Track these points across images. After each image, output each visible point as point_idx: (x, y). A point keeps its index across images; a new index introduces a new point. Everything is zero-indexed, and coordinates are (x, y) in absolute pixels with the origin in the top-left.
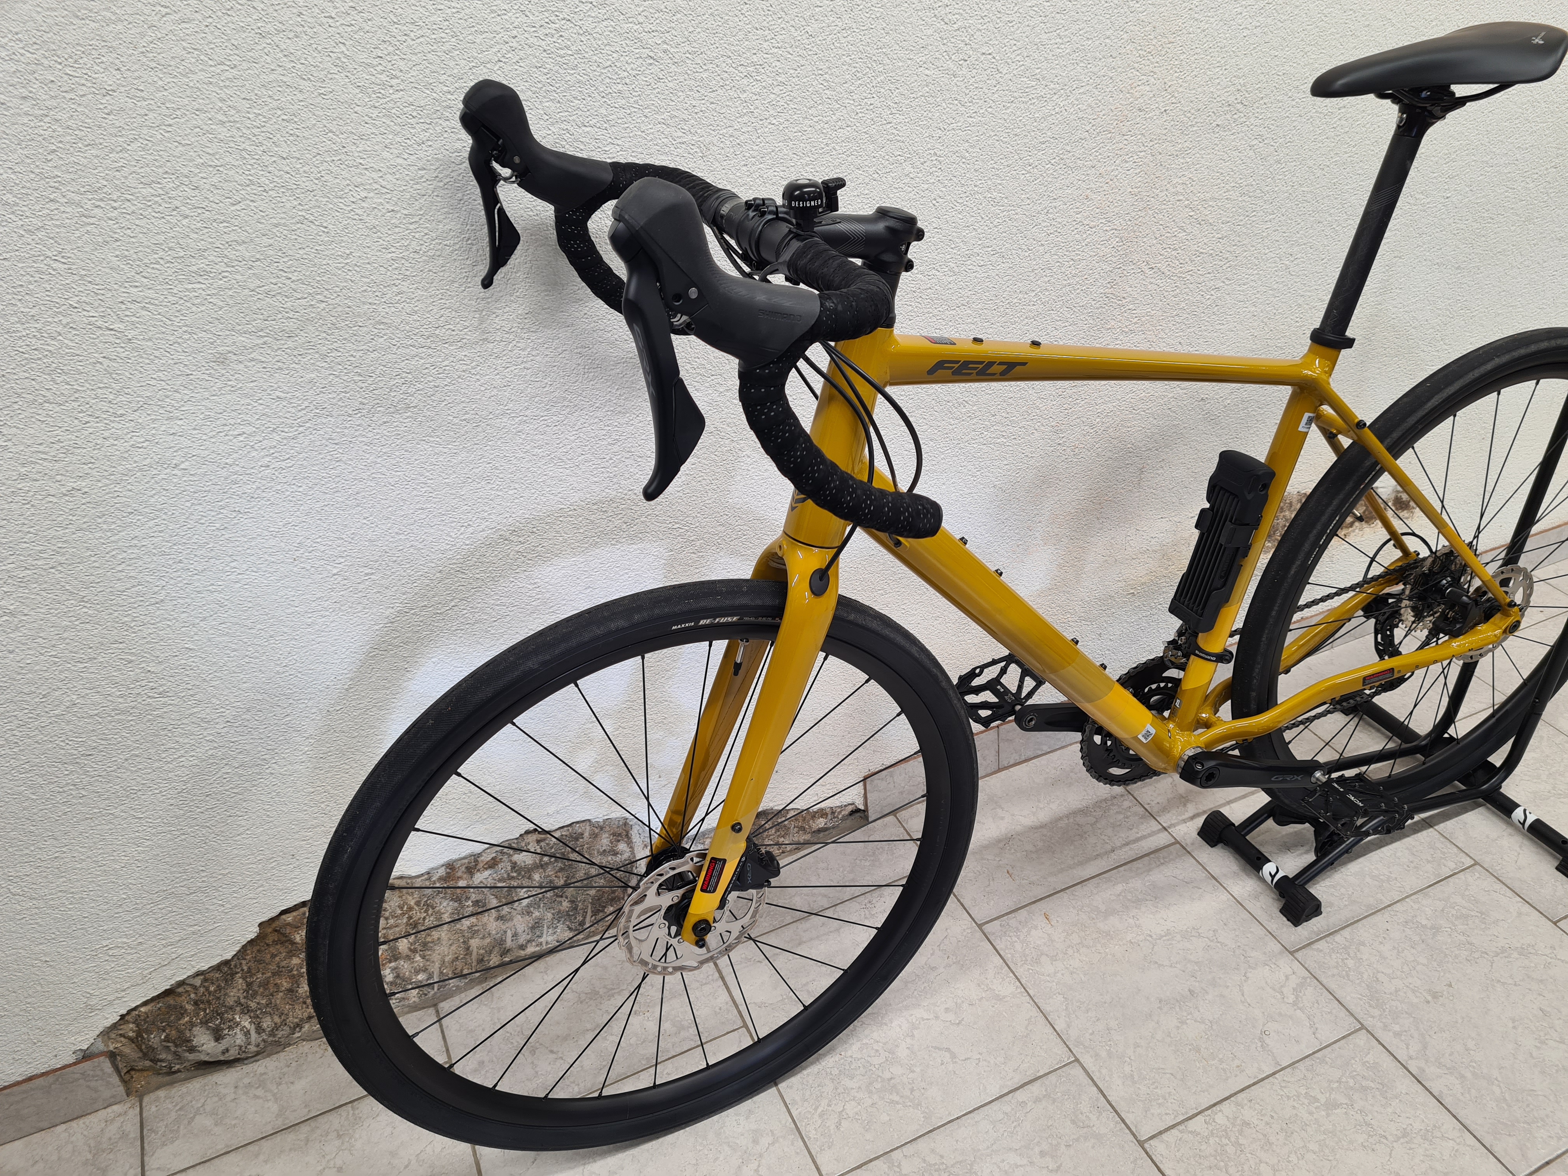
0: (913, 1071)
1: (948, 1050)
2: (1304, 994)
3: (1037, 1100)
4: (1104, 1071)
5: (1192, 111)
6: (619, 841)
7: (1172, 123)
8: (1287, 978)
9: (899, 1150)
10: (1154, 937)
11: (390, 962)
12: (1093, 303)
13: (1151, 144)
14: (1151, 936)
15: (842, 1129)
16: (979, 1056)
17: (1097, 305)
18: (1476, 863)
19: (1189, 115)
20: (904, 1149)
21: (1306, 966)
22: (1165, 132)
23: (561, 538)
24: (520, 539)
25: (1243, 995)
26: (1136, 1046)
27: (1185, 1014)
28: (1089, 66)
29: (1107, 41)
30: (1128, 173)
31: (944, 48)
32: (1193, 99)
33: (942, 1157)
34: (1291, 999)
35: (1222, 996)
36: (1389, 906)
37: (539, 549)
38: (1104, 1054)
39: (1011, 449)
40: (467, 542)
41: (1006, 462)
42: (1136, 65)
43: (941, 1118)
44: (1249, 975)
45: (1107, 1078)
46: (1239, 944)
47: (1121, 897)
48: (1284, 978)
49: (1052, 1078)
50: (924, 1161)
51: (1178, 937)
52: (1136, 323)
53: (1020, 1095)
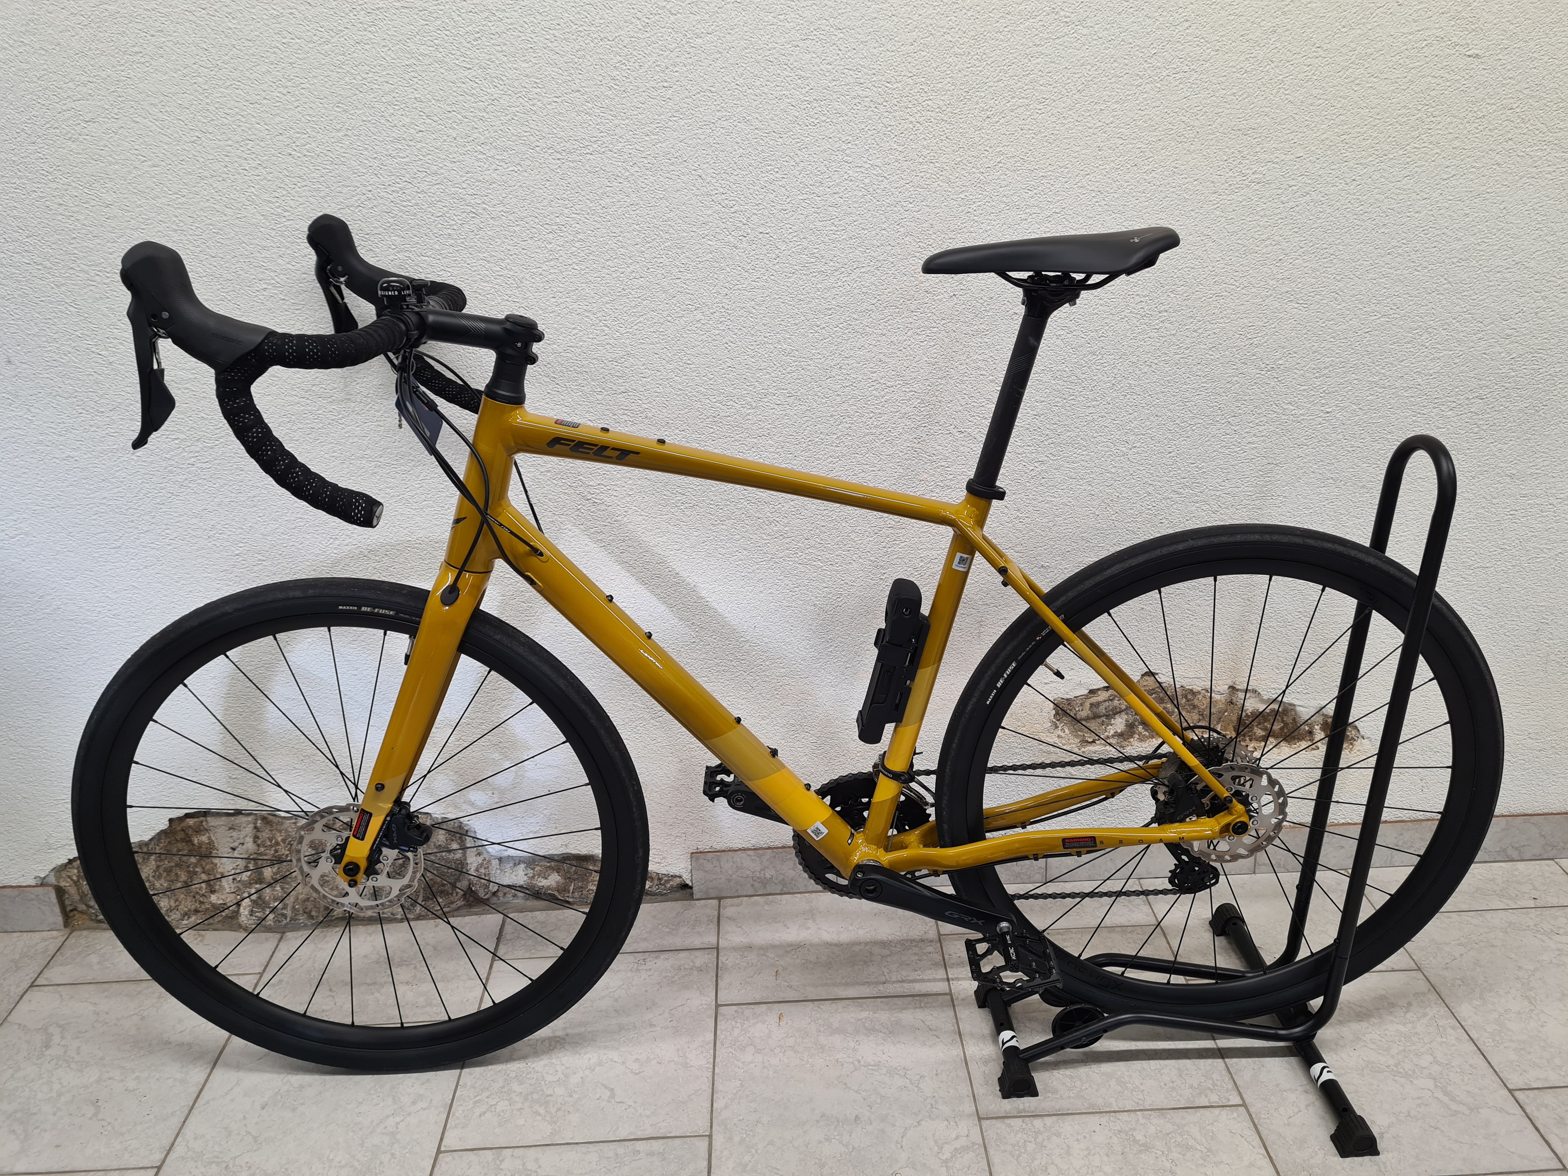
0: (571, 1096)
1: (612, 1090)
2: (962, 1157)
3: (651, 1154)
4: (726, 1153)
5: (985, 298)
6: (453, 840)
7: (964, 306)
8: (957, 1138)
9: (511, 1150)
10: (862, 1063)
11: (256, 883)
12: (901, 454)
13: (944, 322)
14: (859, 1061)
15: (483, 1118)
16: (632, 1104)
17: (906, 456)
18: (1244, 1105)
19: (982, 301)
20: (517, 1150)
21: (985, 1134)
22: (956, 313)
23: (409, 565)
24: (377, 558)
25: (902, 1137)
26: (771, 1143)
27: (835, 1134)
28: (867, 251)
29: (884, 232)
30: (921, 344)
31: (724, 226)
32: (984, 288)
33: (540, 1167)
34: (946, 1155)
35: (883, 1131)
36: (1115, 1112)
37: (392, 569)
38: (737, 1139)
39: (829, 573)
40: (335, 552)
41: (824, 585)
42: (917, 254)
43: (563, 1138)
44: (923, 1123)
45: (724, 1159)
46: (935, 1094)
47: (860, 1022)
48: (954, 1136)
49: (677, 1142)
50: (524, 1164)
51: (884, 1070)
52: (951, 480)
53: (640, 1145)
